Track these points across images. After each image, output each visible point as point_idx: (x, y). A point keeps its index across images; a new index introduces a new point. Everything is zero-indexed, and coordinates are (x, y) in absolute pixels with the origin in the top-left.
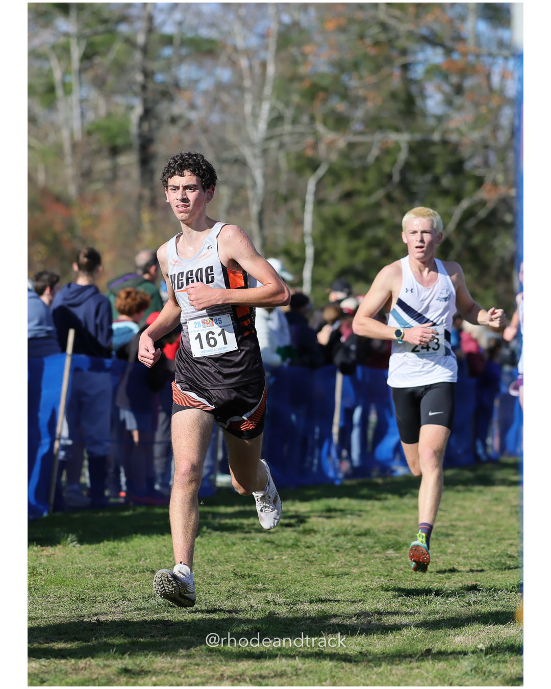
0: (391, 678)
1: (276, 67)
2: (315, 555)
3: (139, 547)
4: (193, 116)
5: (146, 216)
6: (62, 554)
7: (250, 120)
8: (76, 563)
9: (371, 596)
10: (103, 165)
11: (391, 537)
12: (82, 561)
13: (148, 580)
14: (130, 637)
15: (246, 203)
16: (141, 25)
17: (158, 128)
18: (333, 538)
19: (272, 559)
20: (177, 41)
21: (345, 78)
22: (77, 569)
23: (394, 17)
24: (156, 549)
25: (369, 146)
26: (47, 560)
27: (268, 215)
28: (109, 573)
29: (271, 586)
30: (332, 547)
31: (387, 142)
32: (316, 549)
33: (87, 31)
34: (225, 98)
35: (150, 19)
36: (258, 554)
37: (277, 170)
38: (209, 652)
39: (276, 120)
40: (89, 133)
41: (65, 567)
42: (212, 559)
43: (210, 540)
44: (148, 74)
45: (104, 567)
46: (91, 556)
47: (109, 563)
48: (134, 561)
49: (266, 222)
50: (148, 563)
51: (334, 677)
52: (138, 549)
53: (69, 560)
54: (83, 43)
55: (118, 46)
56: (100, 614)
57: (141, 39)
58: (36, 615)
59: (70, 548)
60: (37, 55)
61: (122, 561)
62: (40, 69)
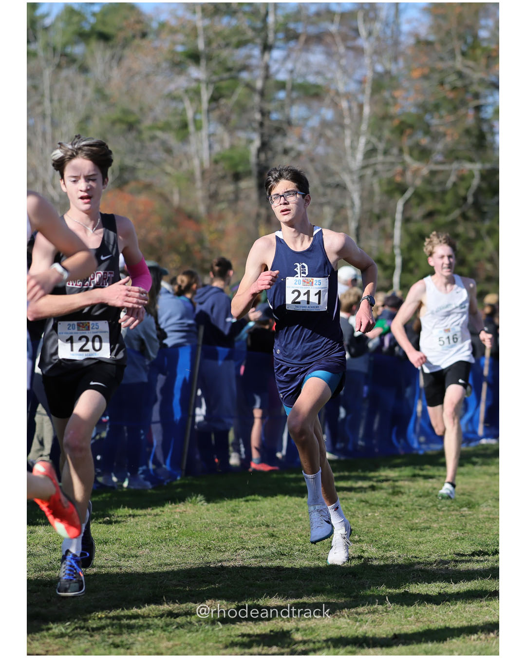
0: (465, 615)
1: (371, 108)
2: (402, 512)
4: (302, 147)
5: (263, 231)
6: (192, 511)
7: (349, 151)
8: (204, 519)
9: (448, 546)
10: (228, 188)
11: (465, 497)
12: (208, 517)
13: (264, 532)
14: (248, 580)
15: (345, 220)
16: (259, 73)
17: (274, 157)
18: (416, 499)
19: (367, 516)
20: (289, 86)
21: (427, 117)
22: (205, 523)
23: (468, 67)
24: (271, 508)
25: (448, 174)
26: (180, 516)
27: (364, 230)
28: (232, 527)
29: (366, 538)
30: (416, 506)
31: (462, 170)
32: (403, 508)
33: (215, 78)
34: (329, 133)
35: (267, 68)
36: (355, 511)
37: (371, 193)
39: (371, 152)
40: (216, 162)
41: (195, 522)
44: (264, 113)
45: (227, 522)
46: (217, 512)
47: (232, 518)
48: (252, 517)
49: (362, 237)
50: (264, 519)
51: (418, 613)
52: (255, 507)
53: (198, 516)
54: (211, 88)
55: (240, 90)
56: (224, 561)
57: (259, 84)
58: (171, 562)
59: (199, 506)
60: (173, 97)
61: (242, 517)
62: (175, 109)
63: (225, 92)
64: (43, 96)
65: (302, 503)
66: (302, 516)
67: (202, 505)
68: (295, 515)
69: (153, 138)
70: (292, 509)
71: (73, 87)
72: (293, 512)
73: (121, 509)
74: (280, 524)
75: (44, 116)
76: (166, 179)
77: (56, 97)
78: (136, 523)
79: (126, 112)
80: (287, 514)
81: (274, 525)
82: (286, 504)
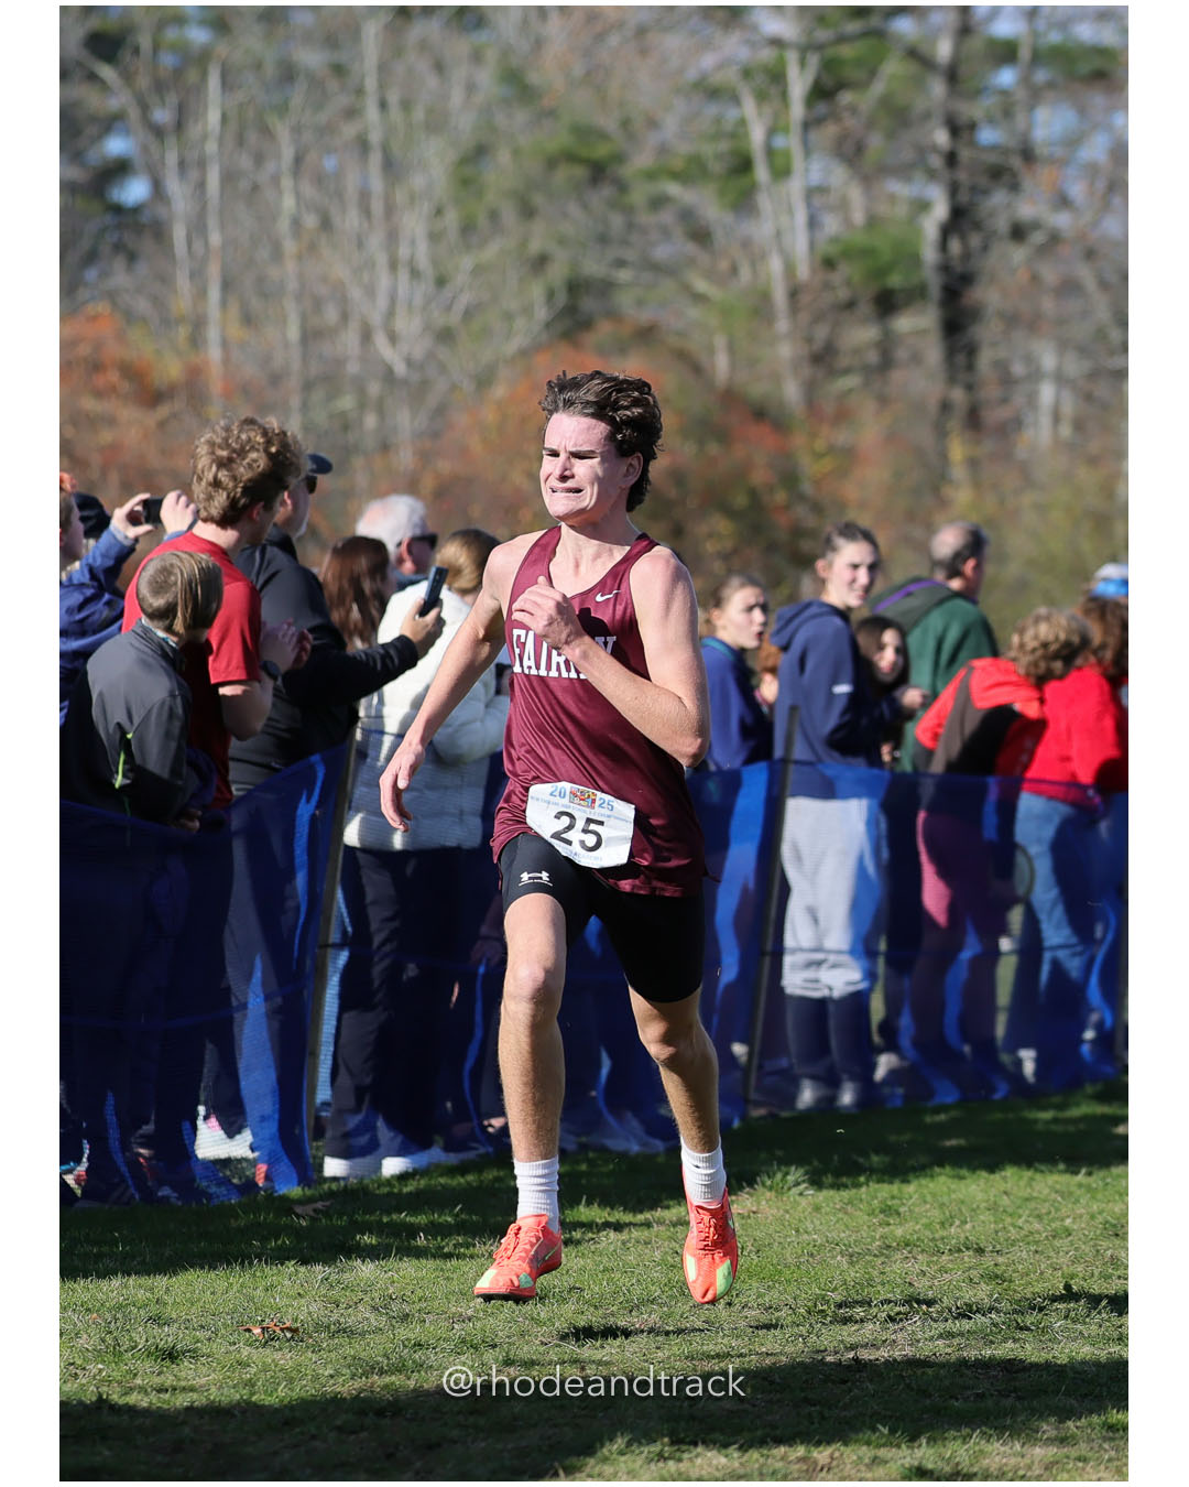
3: (949, 1196)
4: (1062, 221)
5: (957, 451)
6: (774, 1211)
8: (806, 1232)
10: (861, 335)
12: (819, 1227)
13: (971, 1268)
14: (930, 1396)
16: (944, 19)
17: (985, 248)
20: (1025, 53)
22: (808, 1244)
24: (987, 1201)
28: (883, 1254)
33: (823, 35)
38: (1107, 1431)
40: (829, 263)
41: (782, 1240)
42: (1114, 1222)
43: (1109, 1180)
44: (956, 128)
45: (869, 1240)
46: (841, 1215)
47: (881, 1231)
48: (938, 1227)
50: (969, 1231)
52: (945, 1199)
53: (790, 1225)
54: (814, 60)
55: (893, 68)
56: (862, 1347)
57: (944, 49)
58: (717, 1349)
59: (792, 1198)
60: (714, 93)
61: (910, 1226)
62: (718, 120)
63: (851, 73)
64: (360, 92)
65: (1073, 1189)
66: (1073, 1222)
67: (801, 1194)
68: (1053, 1220)
69: (658, 202)
70: (1047, 1204)
71: (439, 67)
72: (1050, 1213)
73: (582, 1208)
74: (1012, 1245)
75: (363, 145)
76: (694, 313)
77: (393, 98)
78: (624, 1243)
79: (585, 133)
80: (1030, 1219)
81: (998, 1247)
82: (1029, 1190)
